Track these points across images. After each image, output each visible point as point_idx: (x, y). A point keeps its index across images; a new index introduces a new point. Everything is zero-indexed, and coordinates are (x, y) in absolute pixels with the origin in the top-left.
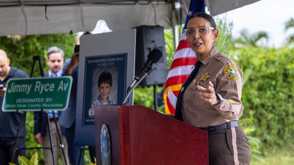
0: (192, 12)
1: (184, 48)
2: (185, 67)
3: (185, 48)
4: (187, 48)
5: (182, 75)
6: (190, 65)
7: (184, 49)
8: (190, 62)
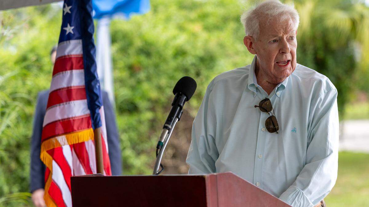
0: (70, 7)
1: (62, 71)
2: (66, 104)
3: (64, 72)
4: (67, 72)
5: (62, 120)
6: (74, 100)
7: (61, 73)
8: (74, 94)
